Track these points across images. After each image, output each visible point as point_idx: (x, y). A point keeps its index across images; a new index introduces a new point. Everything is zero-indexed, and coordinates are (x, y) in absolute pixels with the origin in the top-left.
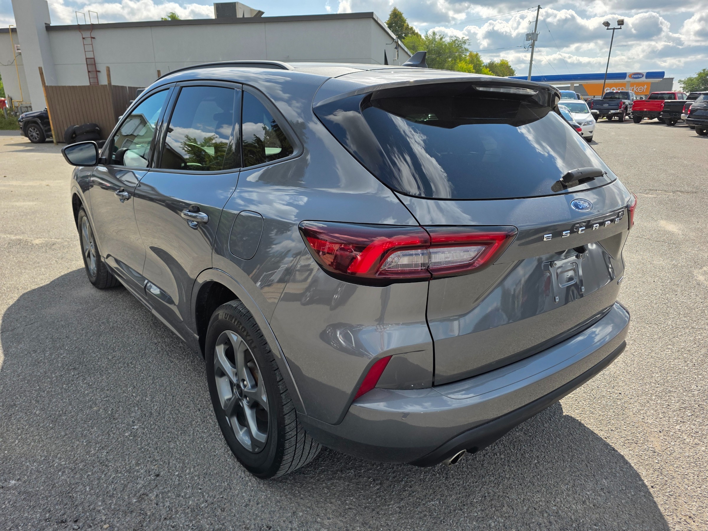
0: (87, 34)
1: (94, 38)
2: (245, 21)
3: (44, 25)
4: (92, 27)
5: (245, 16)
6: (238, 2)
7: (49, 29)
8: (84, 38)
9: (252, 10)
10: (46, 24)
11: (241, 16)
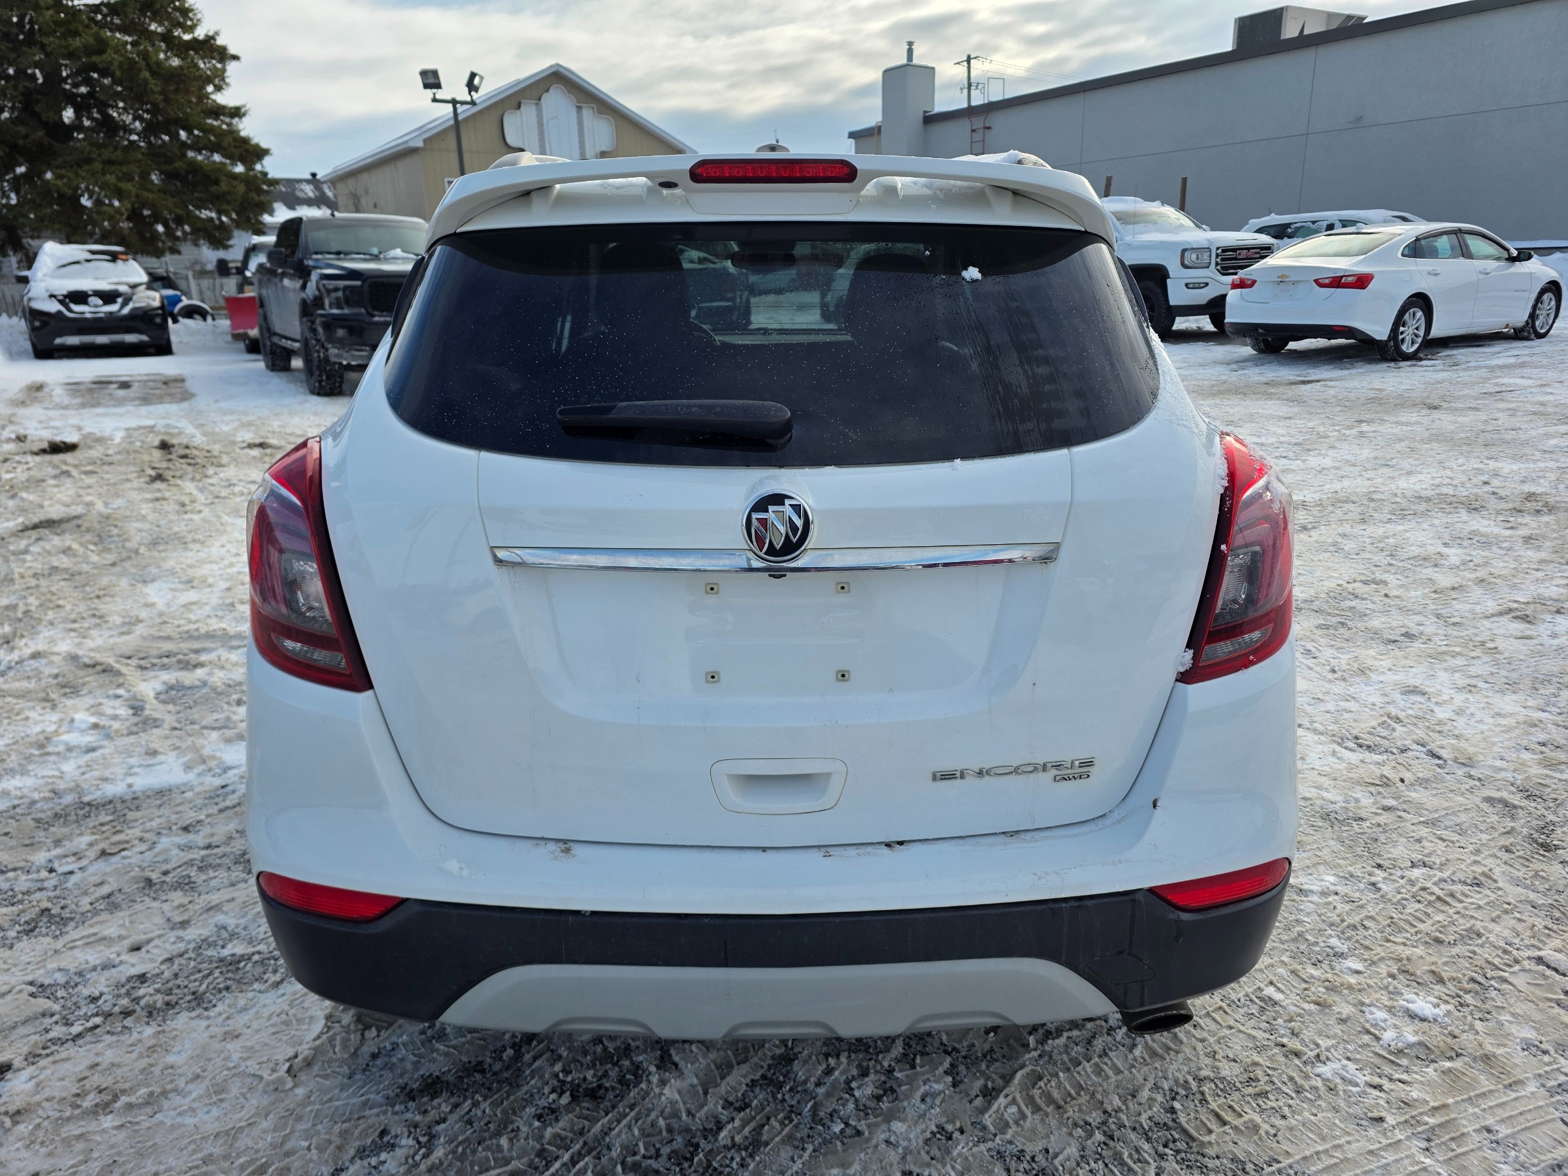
0: (978, 122)
1: (989, 128)
2: (1304, 42)
3: (921, 116)
4: (991, 108)
5: (1306, 32)
6: (1287, 8)
7: (930, 119)
8: (973, 131)
9: (1330, 16)
10: (925, 112)
11: (1296, 34)
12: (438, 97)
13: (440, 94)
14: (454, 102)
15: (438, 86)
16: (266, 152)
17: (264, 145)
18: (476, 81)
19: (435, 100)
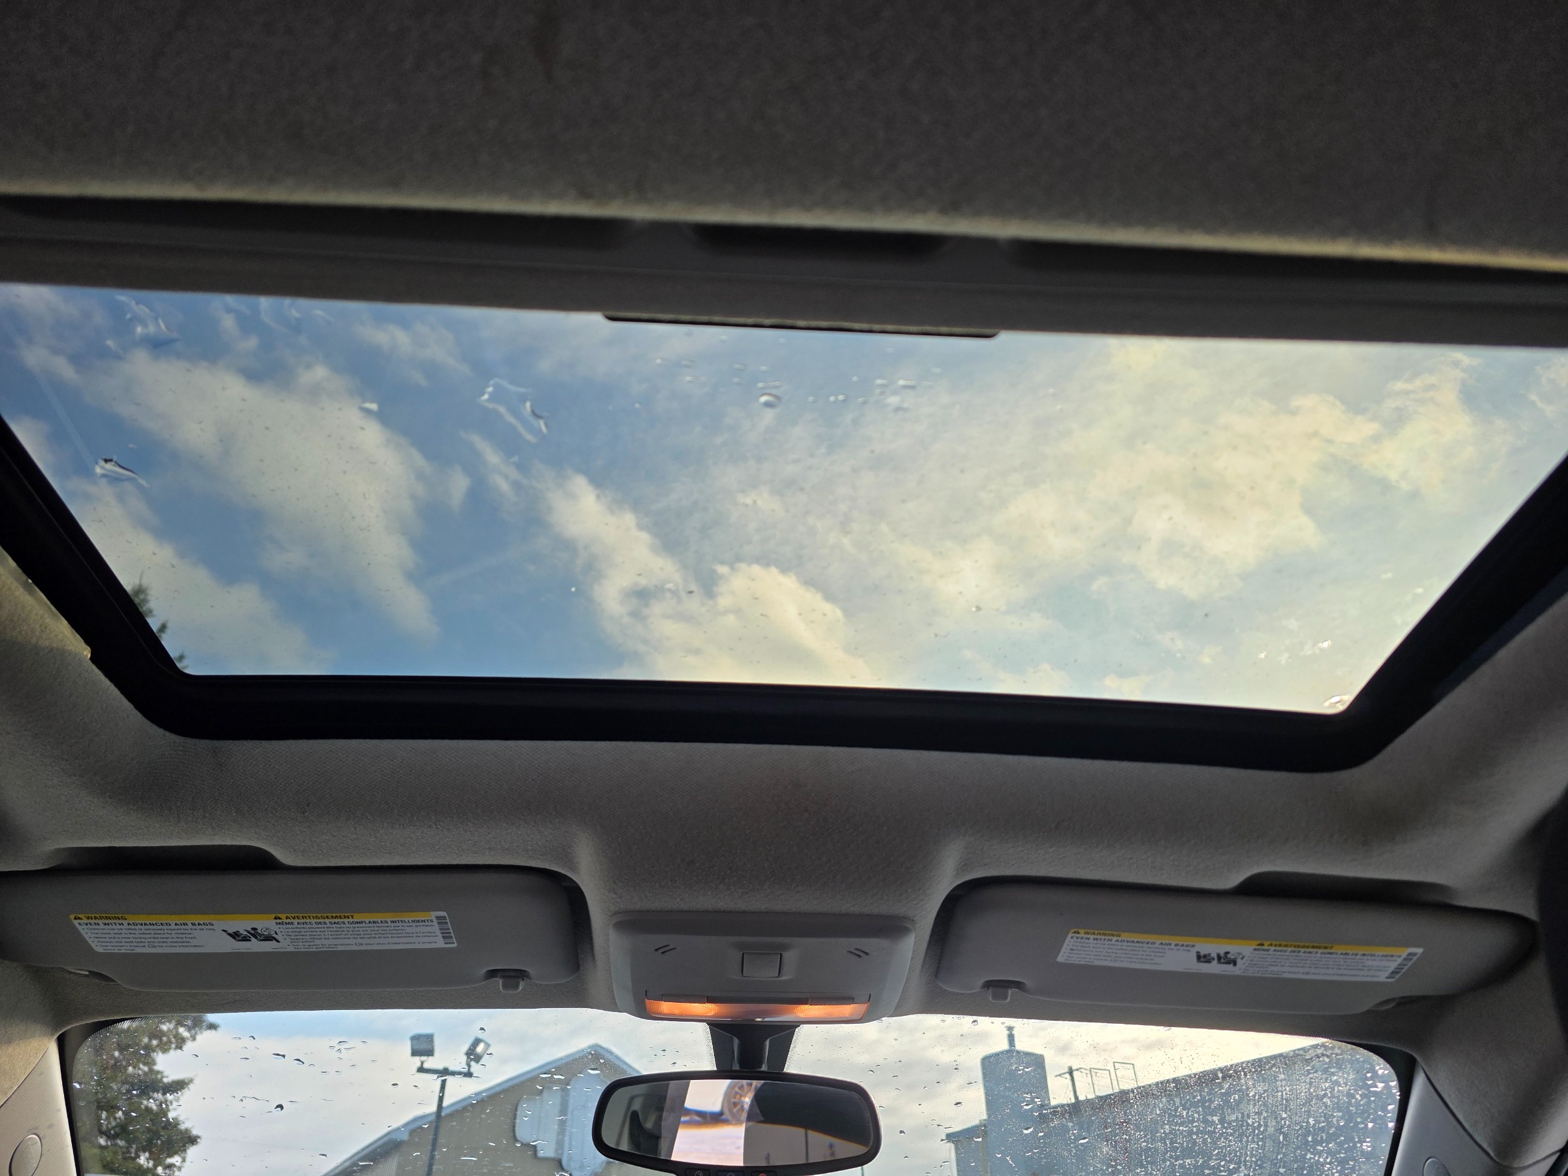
12: (426, 1066)
13: (430, 1063)
14: (445, 1072)
15: (430, 1053)
16: (193, 1140)
17: (195, 1132)
18: (480, 1049)
19: (421, 1070)
